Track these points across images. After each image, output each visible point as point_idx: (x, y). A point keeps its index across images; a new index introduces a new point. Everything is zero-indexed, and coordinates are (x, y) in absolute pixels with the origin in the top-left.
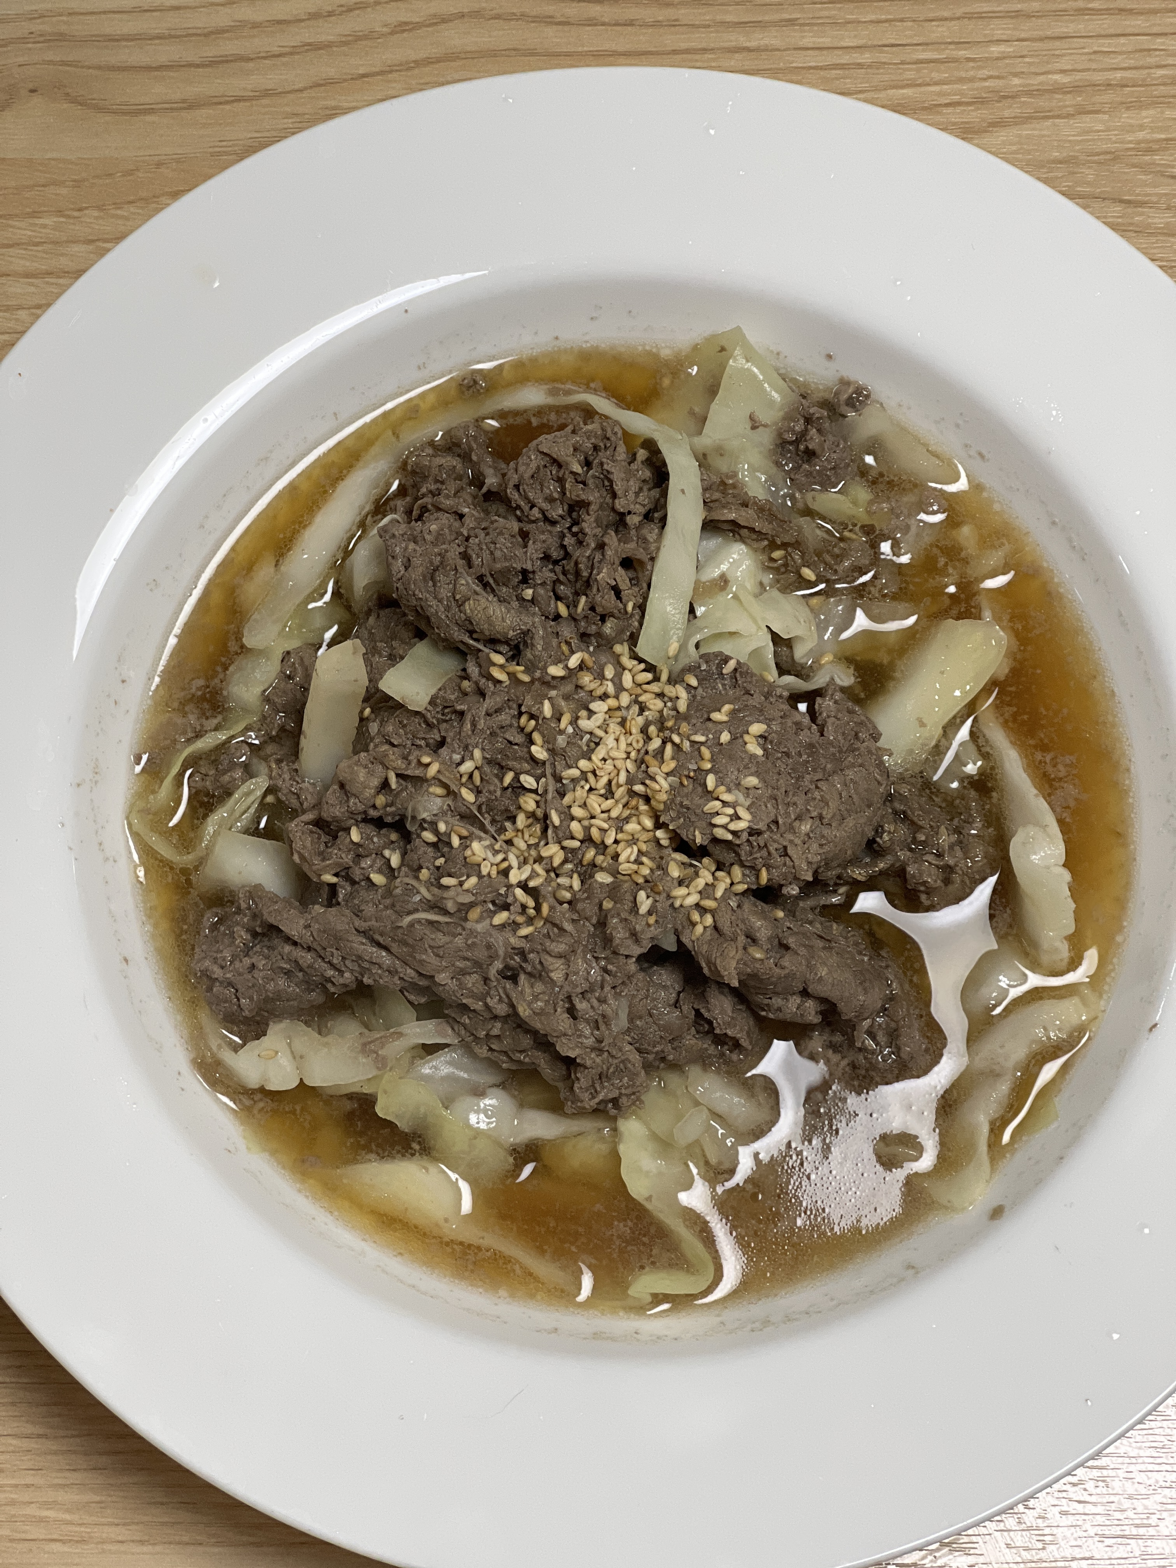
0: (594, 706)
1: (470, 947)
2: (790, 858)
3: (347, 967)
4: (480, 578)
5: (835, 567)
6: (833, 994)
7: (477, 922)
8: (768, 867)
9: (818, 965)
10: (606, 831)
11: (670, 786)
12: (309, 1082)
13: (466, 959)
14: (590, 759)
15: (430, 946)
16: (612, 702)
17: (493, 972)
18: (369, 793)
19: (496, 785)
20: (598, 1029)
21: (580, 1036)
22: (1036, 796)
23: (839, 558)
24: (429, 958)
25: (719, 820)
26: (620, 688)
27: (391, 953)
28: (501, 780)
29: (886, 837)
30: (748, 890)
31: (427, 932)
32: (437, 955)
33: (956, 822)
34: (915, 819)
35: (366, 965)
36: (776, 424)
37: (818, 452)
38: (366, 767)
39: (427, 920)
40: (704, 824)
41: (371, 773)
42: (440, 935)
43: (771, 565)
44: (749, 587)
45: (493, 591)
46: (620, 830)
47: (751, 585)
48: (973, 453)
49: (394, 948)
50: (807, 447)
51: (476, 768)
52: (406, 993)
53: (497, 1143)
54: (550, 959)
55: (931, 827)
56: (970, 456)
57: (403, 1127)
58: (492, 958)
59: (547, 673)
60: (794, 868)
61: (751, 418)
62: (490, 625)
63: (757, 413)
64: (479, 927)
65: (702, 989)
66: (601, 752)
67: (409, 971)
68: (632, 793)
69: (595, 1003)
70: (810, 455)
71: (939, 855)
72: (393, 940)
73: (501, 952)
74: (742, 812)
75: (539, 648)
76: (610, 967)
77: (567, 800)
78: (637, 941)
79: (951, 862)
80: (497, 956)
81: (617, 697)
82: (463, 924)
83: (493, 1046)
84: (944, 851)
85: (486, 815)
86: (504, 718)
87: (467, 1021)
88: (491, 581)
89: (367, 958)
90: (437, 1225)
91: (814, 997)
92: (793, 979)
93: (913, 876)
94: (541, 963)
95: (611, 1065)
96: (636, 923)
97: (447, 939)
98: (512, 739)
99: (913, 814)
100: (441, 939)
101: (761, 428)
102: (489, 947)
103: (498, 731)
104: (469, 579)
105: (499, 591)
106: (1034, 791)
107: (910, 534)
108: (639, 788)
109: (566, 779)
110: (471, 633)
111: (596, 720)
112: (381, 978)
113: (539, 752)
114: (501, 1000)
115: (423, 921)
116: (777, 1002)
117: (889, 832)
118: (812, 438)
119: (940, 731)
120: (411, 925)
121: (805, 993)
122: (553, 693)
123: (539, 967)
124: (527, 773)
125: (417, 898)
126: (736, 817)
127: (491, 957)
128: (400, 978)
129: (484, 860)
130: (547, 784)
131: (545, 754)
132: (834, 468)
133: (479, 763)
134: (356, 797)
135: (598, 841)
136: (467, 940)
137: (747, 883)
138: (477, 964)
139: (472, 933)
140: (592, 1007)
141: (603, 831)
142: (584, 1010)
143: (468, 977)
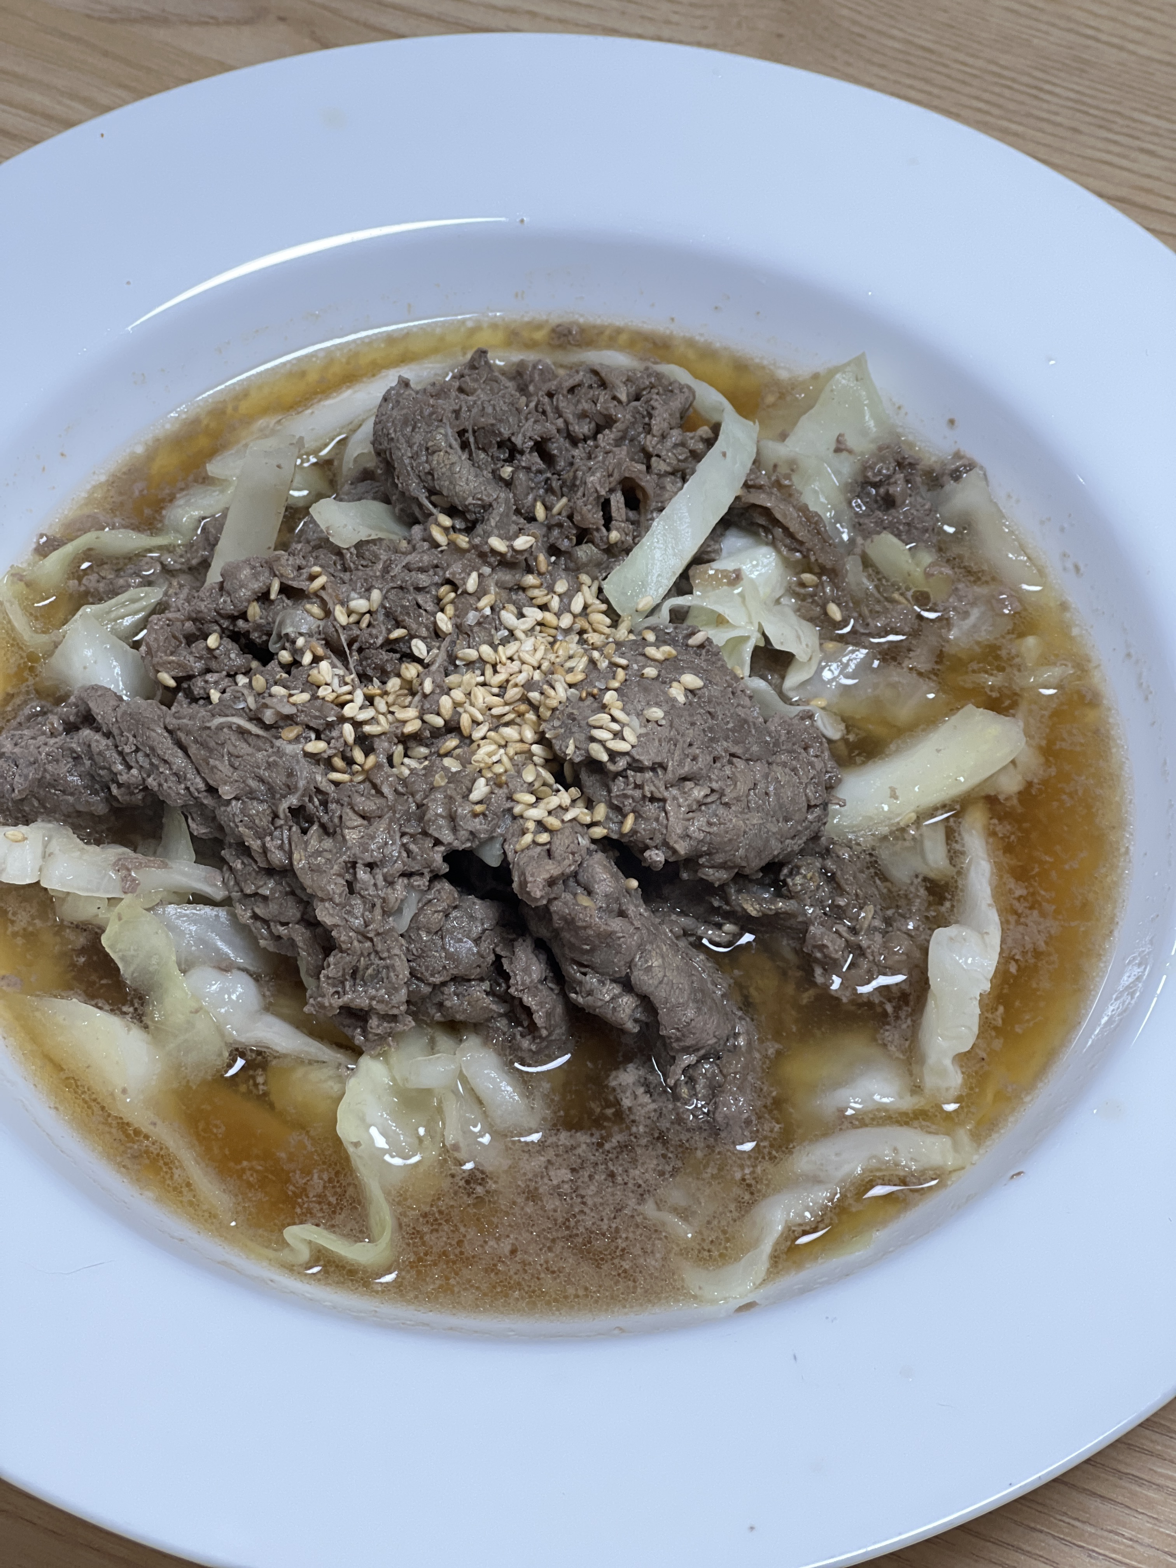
0: (527, 611)
1: (270, 766)
2: (666, 813)
3: (137, 762)
4: (461, 433)
5: (869, 620)
6: (659, 995)
7: (290, 742)
8: (638, 816)
9: (654, 953)
10: (478, 724)
11: (568, 699)
12: (44, 884)
13: (262, 780)
14: (496, 650)
15: (229, 753)
16: (549, 617)
17: (284, 806)
18: (243, 593)
19: (381, 632)
20: (371, 912)
21: (349, 912)
22: (989, 905)
23: (876, 614)
24: (224, 767)
25: (598, 734)
26: (565, 608)
27: (189, 757)
28: (389, 631)
29: (798, 880)
30: (606, 838)
31: (233, 738)
32: (232, 766)
33: (890, 913)
34: (842, 882)
35: (155, 761)
36: (862, 454)
37: (899, 501)
38: (253, 568)
39: (239, 727)
40: (582, 737)
41: (256, 576)
42: (245, 745)
43: (798, 589)
44: (761, 593)
45: (471, 454)
46: (495, 729)
47: (764, 591)
48: (1069, 565)
49: (193, 749)
50: (888, 491)
51: (369, 612)
52: (190, 820)
53: (220, 1030)
54: (351, 813)
55: (857, 895)
56: (1065, 569)
57: (126, 976)
58: (290, 789)
59: (487, 543)
60: (666, 828)
61: (838, 441)
62: (451, 483)
63: (847, 437)
64: (289, 749)
65: (514, 936)
66: (511, 648)
67: (198, 780)
68: (525, 699)
69: (381, 883)
70: (889, 502)
71: (853, 930)
72: (196, 741)
73: (302, 784)
74: (627, 733)
75: (493, 523)
76: (412, 847)
77: (453, 679)
78: (454, 830)
79: (864, 943)
80: (296, 788)
81: (558, 615)
82: (274, 740)
83: (257, 911)
84: (861, 929)
85: (355, 653)
86: (423, 579)
87: (239, 866)
88: (472, 440)
89: (160, 752)
90: (112, 1094)
91: (637, 995)
92: (617, 953)
93: (814, 937)
94: (341, 817)
95: (372, 964)
96: (460, 806)
97: (250, 750)
98: (421, 602)
99: (843, 875)
100: (243, 748)
101: (845, 454)
102: (290, 774)
103: (411, 588)
104: (450, 431)
105: (478, 455)
106: (990, 901)
107: (967, 621)
108: (534, 695)
109: (462, 659)
110: (432, 492)
111: (524, 623)
112: (166, 781)
113: (444, 622)
114: (281, 847)
115: (234, 727)
116: (592, 980)
117: (805, 877)
118: (895, 483)
119: (913, 816)
120: (220, 728)
121: (627, 985)
122: (487, 570)
123: (336, 820)
124: (423, 639)
125: (241, 706)
126: (618, 735)
127: (288, 786)
128: (187, 788)
129: (327, 684)
130: (437, 655)
131: (450, 626)
132: (908, 524)
133: (375, 607)
134: (229, 594)
135: (466, 732)
136: (269, 757)
137: (609, 829)
138: (271, 789)
139: (279, 753)
140: (375, 885)
141: (476, 723)
142: (364, 883)
143: (255, 803)
